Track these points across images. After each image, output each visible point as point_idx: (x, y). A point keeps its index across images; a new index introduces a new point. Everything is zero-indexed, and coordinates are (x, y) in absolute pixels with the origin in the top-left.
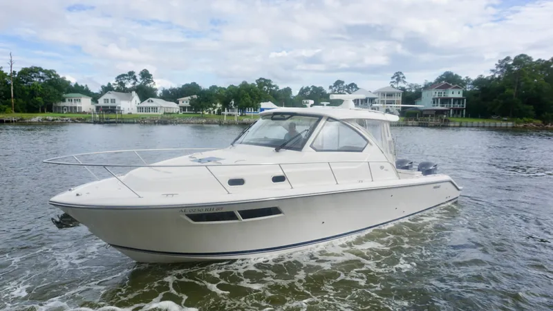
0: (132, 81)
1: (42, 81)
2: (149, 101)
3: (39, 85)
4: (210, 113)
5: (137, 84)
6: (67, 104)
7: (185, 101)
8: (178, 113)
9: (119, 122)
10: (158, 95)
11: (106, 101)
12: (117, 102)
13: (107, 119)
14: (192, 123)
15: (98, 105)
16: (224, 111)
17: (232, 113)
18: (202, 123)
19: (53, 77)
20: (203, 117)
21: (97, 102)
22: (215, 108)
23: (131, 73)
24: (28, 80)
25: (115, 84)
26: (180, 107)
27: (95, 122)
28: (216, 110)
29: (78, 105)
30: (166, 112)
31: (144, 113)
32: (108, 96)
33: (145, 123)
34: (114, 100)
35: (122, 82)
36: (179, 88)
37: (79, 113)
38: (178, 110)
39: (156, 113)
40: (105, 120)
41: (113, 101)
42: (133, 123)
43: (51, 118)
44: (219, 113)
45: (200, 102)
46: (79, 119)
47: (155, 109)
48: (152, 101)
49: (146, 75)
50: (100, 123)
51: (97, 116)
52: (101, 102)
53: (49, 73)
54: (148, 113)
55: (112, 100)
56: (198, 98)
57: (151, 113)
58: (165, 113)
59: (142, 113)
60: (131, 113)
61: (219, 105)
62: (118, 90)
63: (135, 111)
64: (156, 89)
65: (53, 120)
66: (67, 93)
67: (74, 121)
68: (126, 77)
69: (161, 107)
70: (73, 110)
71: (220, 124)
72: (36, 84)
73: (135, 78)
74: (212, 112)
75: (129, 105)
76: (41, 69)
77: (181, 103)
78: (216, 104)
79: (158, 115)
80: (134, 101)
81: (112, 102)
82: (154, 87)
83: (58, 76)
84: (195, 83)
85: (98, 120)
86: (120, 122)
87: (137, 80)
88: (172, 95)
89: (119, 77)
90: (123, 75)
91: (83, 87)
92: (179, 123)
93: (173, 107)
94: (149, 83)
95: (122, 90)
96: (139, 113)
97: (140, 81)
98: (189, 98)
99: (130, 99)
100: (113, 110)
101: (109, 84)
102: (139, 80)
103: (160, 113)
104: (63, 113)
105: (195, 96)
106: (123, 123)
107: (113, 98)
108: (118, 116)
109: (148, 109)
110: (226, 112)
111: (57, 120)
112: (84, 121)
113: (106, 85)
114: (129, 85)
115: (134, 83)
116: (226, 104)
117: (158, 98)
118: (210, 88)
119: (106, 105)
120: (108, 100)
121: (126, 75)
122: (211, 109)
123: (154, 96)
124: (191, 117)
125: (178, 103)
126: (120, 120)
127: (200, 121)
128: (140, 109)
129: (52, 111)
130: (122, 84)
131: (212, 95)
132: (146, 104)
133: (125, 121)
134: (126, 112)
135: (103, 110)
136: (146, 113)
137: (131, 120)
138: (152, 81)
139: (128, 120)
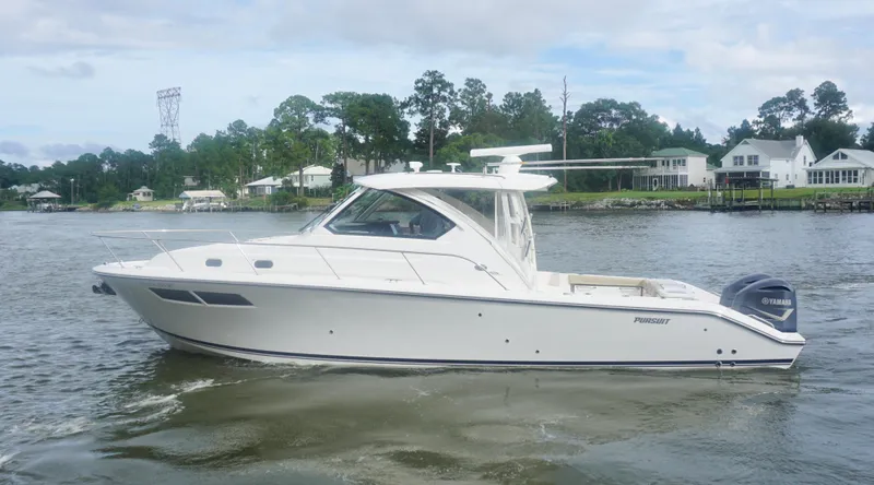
0: (797, 113)
1: (615, 127)
2: (836, 157)
3: (610, 136)
5: (809, 117)
6: (661, 171)
9: (765, 208)
10: (858, 142)
11: (739, 160)
12: (761, 162)
13: (739, 200)
15: (719, 170)
19: (634, 117)
21: (720, 165)
23: (794, 94)
24: (591, 128)
25: (757, 123)
27: (714, 209)
29: (680, 172)
31: (824, 185)
32: (742, 150)
33: (826, 209)
34: (756, 157)
35: (772, 117)
37: (680, 189)
39: (852, 185)
40: (735, 204)
41: (753, 160)
42: (799, 208)
43: (629, 201)
46: (682, 202)
47: (851, 174)
49: (830, 97)
50: (723, 209)
51: (719, 194)
52: (727, 163)
53: (629, 109)
54: (835, 185)
55: (750, 158)
57: (841, 185)
59: (818, 185)
60: (793, 187)
62: (764, 135)
63: (801, 182)
64: (854, 128)
65: (633, 205)
66: (661, 148)
67: (671, 207)
68: (782, 105)
69: (866, 169)
70: (671, 182)
72: (605, 133)
73: (802, 105)
75: (790, 168)
76: (613, 104)
79: (860, 189)
80: (800, 157)
81: (750, 163)
82: (850, 122)
83: (643, 114)
85: (721, 203)
86: (768, 208)
87: (807, 109)
89: (766, 106)
90: (776, 101)
91: (691, 134)
94: (836, 113)
95: (772, 132)
96: (813, 186)
97: (814, 111)
99: (790, 154)
100: (752, 180)
101: (745, 122)
102: (812, 108)
103: (865, 183)
104: (651, 190)
106: (776, 208)
107: (753, 152)
108: (764, 193)
109: (833, 176)
111: (640, 204)
112: (691, 206)
113: (738, 126)
114: (788, 124)
115: (801, 117)
117: (858, 147)
119: (739, 169)
120: (742, 158)
121: (784, 100)
123: (850, 144)
126: (767, 204)
128: (815, 176)
129: (630, 188)
130: (773, 121)
132: (829, 163)
133: (778, 204)
134: (781, 184)
135: (730, 183)
136: (830, 185)
137: (795, 203)
138: (846, 108)
139: (785, 204)
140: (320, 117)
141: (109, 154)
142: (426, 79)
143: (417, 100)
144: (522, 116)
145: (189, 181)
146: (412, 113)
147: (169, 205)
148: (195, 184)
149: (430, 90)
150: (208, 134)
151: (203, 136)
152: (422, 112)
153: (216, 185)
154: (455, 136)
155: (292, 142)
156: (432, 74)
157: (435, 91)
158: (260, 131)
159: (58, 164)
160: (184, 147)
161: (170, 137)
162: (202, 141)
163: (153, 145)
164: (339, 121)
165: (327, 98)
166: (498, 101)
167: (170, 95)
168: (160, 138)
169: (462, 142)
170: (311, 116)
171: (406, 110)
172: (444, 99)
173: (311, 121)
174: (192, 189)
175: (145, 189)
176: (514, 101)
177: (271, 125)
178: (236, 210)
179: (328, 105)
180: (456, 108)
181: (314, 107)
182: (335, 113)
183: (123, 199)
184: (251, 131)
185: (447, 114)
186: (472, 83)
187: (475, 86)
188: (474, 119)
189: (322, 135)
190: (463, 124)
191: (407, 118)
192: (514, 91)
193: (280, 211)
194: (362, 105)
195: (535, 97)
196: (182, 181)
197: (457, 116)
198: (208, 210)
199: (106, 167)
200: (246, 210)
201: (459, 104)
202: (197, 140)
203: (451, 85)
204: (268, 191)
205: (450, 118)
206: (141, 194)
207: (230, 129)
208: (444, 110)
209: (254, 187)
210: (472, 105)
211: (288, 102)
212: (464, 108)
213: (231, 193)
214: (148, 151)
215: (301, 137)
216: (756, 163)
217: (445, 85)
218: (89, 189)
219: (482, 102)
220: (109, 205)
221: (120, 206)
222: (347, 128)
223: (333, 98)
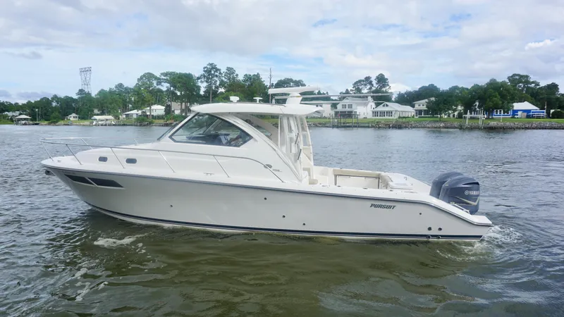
0: (368, 87)
2: (384, 106)
4: (449, 116)
5: (374, 88)
7: (422, 105)
8: (413, 117)
9: (354, 127)
10: (393, 99)
11: (344, 106)
12: (353, 107)
13: (344, 123)
14: (429, 128)
15: (336, 110)
16: (466, 114)
17: (476, 116)
18: (440, 127)
20: (441, 120)
21: (336, 108)
22: (455, 110)
23: (368, 79)
25: (352, 90)
26: (416, 110)
27: (333, 127)
28: (456, 113)
30: (401, 116)
31: (379, 117)
32: (346, 102)
33: (379, 127)
35: (358, 88)
36: (416, 92)
37: (320, 118)
38: (413, 114)
39: (390, 118)
40: (342, 125)
41: (350, 106)
42: (369, 127)
44: (460, 116)
45: (438, 105)
46: (320, 124)
47: (390, 113)
48: (387, 105)
49: (382, 80)
50: (338, 127)
51: (336, 120)
52: (340, 108)
54: (383, 118)
56: (436, 101)
57: (386, 117)
58: (399, 117)
59: (376, 117)
60: (366, 118)
61: (460, 108)
62: (355, 96)
63: (370, 116)
64: (391, 94)
68: (362, 83)
69: (396, 111)
71: (461, 128)
73: (371, 83)
74: (451, 116)
75: (365, 110)
76: (291, 80)
77: (417, 106)
78: (457, 106)
79: (393, 119)
80: (369, 105)
81: (348, 108)
82: (390, 91)
84: (432, 85)
85: (336, 124)
86: (356, 127)
87: (372, 85)
88: (407, 99)
89: (356, 83)
90: (360, 81)
91: (325, 94)
92: (414, 127)
93: (408, 111)
94: (384, 87)
95: (359, 95)
96: (374, 118)
98: (427, 100)
99: (366, 105)
100: (350, 115)
101: (347, 90)
102: (375, 85)
103: (395, 117)
105: (433, 99)
106: (359, 127)
107: (350, 103)
108: (354, 121)
109: (383, 113)
110: (468, 115)
112: (324, 125)
113: (344, 92)
114: (365, 91)
115: (370, 88)
116: (469, 106)
117: (394, 102)
118: (450, 89)
119: (344, 110)
121: (363, 81)
122: (450, 112)
123: (390, 100)
124: (428, 121)
125: (413, 106)
126: (355, 125)
127: (437, 125)
128: (375, 113)
130: (359, 90)
131: (451, 96)
132: (381, 108)
133: (360, 125)
134: (361, 117)
135: (341, 115)
136: (381, 117)
137: (367, 125)
138: (388, 85)
139: (363, 125)
140: (159, 83)
141: (55, 97)
142: (208, 67)
143: (204, 76)
144: (252, 84)
145: (96, 111)
146: (202, 82)
147: (87, 122)
148: (99, 113)
149: (210, 71)
150: (105, 89)
151: (102, 90)
152: (207, 82)
153: (109, 113)
154: (222, 93)
155: (146, 94)
156: (211, 64)
157: (213, 72)
158: (130, 89)
159: (29, 102)
160: (93, 95)
161: (86, 90)
162: (102, 92)
163: (78, 94)
164: (168, 85)
165: (161, 74)
166: (241, 78)
167: (85, 71)
168: (81, 91)
169: (224, 95)
170: (155, 83)
171: (199, 81)
172: (217, 76)
173: (155, 85)
174: (98, 115)
175: (74, 115)
176: (248, 78)
177: (136, 86)
178: (119, 125)
179: (163, 77)
180: (222, 80)
181: (156, 78)
182: (166, 81)
183: (63, 119)
184: (126, 89)
185: (218, 83)
186: (229, 69)
187: (230, 71)
188: (230, 86)
189: (160, 91)
190: (225, 87)
191: (200, 84)
192: (248, 74)
193: (140, 125)
194: (179, 78)
195: (258, 76)
196: (93, 111)
197: (222, 84)
198: (106, 125)
199: (54, 104)
200: (124, 125)
201: (224, 79)
202: (100, 92)
203: (220, 70)
204: (135, 116)
205: (220, 85)
206: (72, 117)
207: (116, 87)
208: (216, 81)
209: (128, 114)
210: (229, 79)
211: (144, 76)
212: (226, 80)
213: (117, 117)
214: (75, 97)
215: (150, 92)
216: (351, 107)
217: (217, 70)
218: (45, 114)
219: (234, 78)
220: (57, 122)
221: (62, 122)
222: (172, 88)
223: (166, 74)
